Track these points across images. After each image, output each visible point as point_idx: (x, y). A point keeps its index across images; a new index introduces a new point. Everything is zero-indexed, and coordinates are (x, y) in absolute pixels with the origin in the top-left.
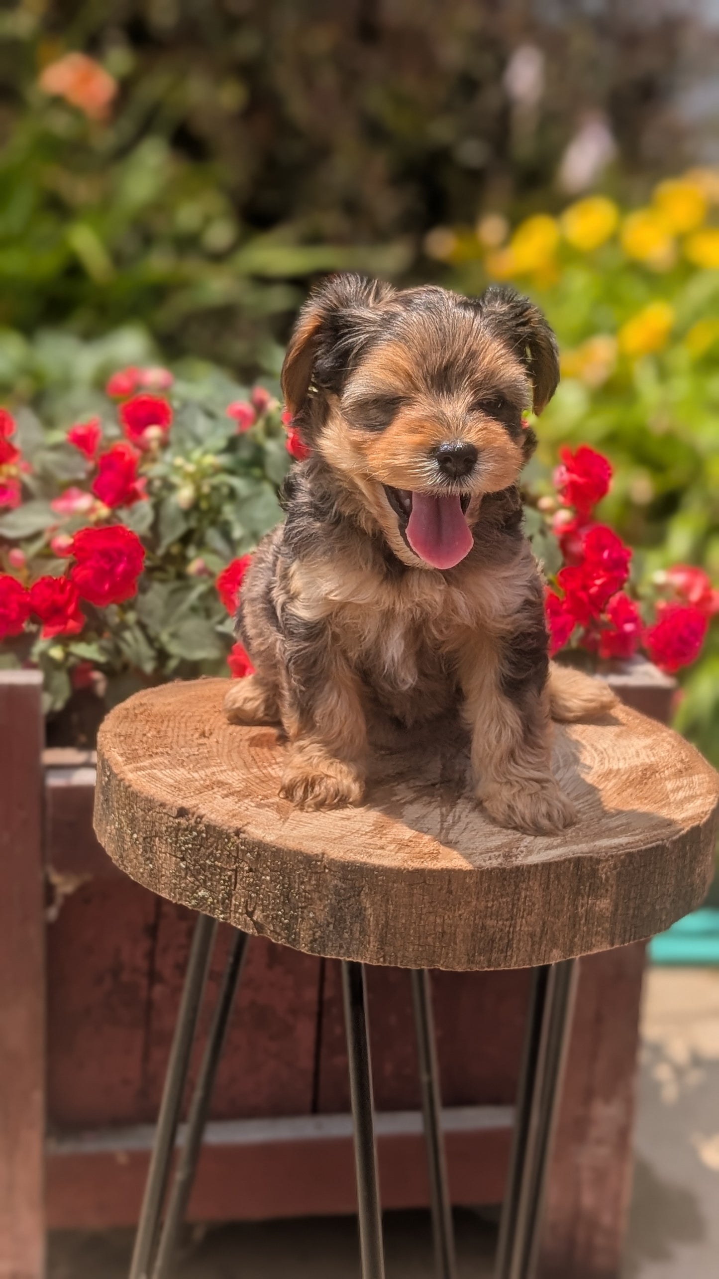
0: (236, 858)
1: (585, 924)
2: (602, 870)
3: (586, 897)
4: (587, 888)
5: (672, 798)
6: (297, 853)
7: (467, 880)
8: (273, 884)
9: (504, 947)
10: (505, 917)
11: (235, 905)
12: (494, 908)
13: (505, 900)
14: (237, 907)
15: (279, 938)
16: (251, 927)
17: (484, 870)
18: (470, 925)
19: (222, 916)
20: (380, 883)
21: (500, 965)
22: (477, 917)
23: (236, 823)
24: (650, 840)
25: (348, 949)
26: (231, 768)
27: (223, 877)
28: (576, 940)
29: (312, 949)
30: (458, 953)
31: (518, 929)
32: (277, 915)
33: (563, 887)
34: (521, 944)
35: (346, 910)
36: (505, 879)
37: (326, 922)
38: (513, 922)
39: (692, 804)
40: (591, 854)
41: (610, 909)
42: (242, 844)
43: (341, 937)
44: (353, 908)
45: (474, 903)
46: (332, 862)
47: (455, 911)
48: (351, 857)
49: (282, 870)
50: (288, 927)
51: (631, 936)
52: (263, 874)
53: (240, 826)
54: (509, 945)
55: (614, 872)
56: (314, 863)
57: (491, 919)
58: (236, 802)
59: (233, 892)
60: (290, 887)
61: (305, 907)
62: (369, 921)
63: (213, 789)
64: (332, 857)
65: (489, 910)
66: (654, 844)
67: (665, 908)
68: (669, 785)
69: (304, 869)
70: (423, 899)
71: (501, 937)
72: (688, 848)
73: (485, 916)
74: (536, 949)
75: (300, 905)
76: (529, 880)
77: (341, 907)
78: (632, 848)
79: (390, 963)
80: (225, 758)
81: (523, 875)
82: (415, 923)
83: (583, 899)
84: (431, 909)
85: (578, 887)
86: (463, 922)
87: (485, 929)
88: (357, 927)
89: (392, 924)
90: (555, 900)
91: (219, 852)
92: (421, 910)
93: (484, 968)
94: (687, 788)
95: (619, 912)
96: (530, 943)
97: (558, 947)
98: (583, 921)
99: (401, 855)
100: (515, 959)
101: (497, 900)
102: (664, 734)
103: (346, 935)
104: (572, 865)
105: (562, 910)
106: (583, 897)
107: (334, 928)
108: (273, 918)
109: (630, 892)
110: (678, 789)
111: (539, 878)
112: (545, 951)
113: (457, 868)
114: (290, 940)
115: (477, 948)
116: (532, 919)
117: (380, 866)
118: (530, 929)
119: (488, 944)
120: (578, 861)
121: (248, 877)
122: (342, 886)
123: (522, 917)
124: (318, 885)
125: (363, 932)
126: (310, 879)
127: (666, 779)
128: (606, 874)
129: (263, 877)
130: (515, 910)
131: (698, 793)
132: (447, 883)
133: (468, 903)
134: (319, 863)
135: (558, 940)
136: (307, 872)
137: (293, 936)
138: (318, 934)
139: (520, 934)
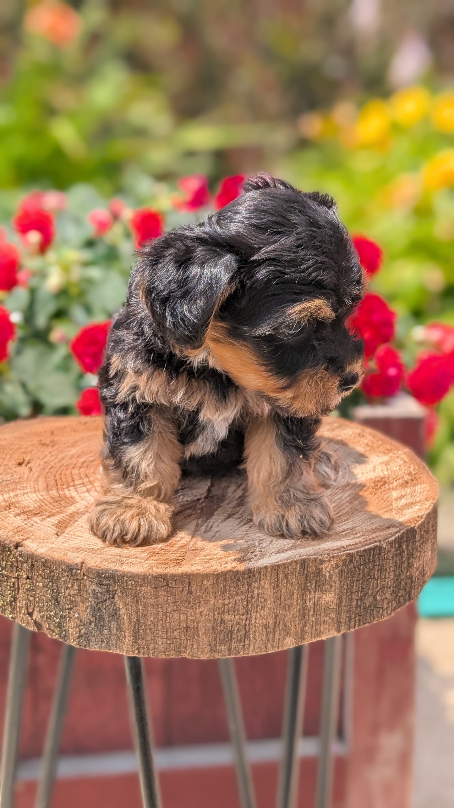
0: (17, 567)
1: (313, 616)
2: (326, 569)
3: (313, 592)
4: (314, 585)
5: (394, 505)
6: (61, 563)
7: (205, 582)
8: (45, 589)
9: (242, 638)
10: (242, 611)
11: (19, 606)
12: (231, 605)
13: (240, 598)
14: (21, 608)
15: (54, 634)
16: (32, 625)
17: (219, 573)
18: (210, 620)
19: (11, 616)
20: (130, 587)
21: (239, 653)
22: (216, 613)
23: (17, 538)
24: (368, 542)
25: (108, 643)
26: (33, 490)
27: (9, 584)
28: (306, 628)
29: (79, 644)
30: (201, 644)
31: (253, 621)
32: (50, 616)
33: (291, 584)
34: (257, 634)
35: (104, 611)
36: (238, 580)
37: (88, 621)
38: (249, 616)
39: (410, 510)
40: (315, 556)
41: (335, 601)
42: (20, 556)
43: (101, 633)
44: (109, 608)
45: (212, 602)
46: (89, 570)
47: (196, 608)
48: (105, 565)
49: (51, 578)
50: (60, 626)
51: (356, 622)
52: (37, 581)
53: (19, 541)
54: (246, 635)
55: (337, 571)
56: (74, 571)
57: (229, 614)
58: (25, 520)
59: (17, 596)
60: (58, 592)
61: (71, 609)
62: (123, 619)
63: (10, 509)
64: (89, 566)
65: (226, 607)
66: (372, 546)
67: (386, 598)
68: (395, 494)
69: (68, 576)
70: (168, 599)
71: (238, 629)
72: (404, 547)
73: (223, 612)
74: (271, 638)
75: (67, 607)
76: (260, 581)
77: (99, 608)
78: (352, 549)
79: (144, 654)
80: (32, 482)
81: (254, 576)
82: (162, 620)
83: (310, 594)
84: (175, 607)
85: (305, 584)
86: (203, 618)
87: (224, 622)
88: (114, 625)
89: (143, 622)
90: (285, 596)
91: (5, 562)
92: (167, 609)
93: (225, 656)
94: (409, 496)
95: (343, 604)
96: (265, 633)
97: (290, 635)
98: (311, 613)
99: (149, 562)
100: (252, 648)
101: (232, 597)
102: (400, 452)
103: (106, 632)
104: (298, 566)
105: (292, 605)
106: (310, 592)
107: (95, 626)
108: (47, 618)
109: (353, 588)
110: (402, 497)
111: (269, 578)
112: (279, 639)
113: (195, 573)
114: (62, 636)
115: (218, 639)
116: (266, 612)
117: (128, 572)
118: (264, 621)
119: (228, 637)
120: (304, 563)
121: (26, 583)
122: (98, 591)
123: (257, 612)
124: (79, 590)
125: (119, 628)
126: (73, 585)
127: (393, 489)
128: (329, 572)
129: (37, 584)
130: (250, 606)
131: (418, 500)
132: (187, 586)
133: (206, 602)
134: (79, 571)
135: (290, 630)
136: (70, 579)
137: (64, 633)
138: (83, 631)
139: (255, 626)
